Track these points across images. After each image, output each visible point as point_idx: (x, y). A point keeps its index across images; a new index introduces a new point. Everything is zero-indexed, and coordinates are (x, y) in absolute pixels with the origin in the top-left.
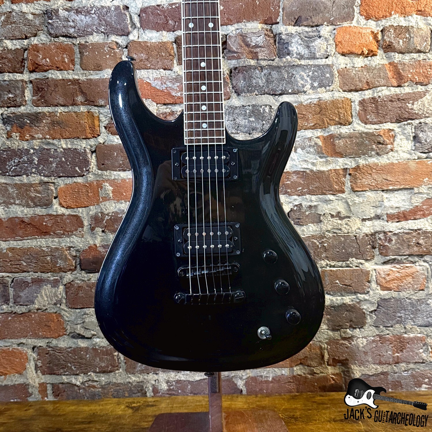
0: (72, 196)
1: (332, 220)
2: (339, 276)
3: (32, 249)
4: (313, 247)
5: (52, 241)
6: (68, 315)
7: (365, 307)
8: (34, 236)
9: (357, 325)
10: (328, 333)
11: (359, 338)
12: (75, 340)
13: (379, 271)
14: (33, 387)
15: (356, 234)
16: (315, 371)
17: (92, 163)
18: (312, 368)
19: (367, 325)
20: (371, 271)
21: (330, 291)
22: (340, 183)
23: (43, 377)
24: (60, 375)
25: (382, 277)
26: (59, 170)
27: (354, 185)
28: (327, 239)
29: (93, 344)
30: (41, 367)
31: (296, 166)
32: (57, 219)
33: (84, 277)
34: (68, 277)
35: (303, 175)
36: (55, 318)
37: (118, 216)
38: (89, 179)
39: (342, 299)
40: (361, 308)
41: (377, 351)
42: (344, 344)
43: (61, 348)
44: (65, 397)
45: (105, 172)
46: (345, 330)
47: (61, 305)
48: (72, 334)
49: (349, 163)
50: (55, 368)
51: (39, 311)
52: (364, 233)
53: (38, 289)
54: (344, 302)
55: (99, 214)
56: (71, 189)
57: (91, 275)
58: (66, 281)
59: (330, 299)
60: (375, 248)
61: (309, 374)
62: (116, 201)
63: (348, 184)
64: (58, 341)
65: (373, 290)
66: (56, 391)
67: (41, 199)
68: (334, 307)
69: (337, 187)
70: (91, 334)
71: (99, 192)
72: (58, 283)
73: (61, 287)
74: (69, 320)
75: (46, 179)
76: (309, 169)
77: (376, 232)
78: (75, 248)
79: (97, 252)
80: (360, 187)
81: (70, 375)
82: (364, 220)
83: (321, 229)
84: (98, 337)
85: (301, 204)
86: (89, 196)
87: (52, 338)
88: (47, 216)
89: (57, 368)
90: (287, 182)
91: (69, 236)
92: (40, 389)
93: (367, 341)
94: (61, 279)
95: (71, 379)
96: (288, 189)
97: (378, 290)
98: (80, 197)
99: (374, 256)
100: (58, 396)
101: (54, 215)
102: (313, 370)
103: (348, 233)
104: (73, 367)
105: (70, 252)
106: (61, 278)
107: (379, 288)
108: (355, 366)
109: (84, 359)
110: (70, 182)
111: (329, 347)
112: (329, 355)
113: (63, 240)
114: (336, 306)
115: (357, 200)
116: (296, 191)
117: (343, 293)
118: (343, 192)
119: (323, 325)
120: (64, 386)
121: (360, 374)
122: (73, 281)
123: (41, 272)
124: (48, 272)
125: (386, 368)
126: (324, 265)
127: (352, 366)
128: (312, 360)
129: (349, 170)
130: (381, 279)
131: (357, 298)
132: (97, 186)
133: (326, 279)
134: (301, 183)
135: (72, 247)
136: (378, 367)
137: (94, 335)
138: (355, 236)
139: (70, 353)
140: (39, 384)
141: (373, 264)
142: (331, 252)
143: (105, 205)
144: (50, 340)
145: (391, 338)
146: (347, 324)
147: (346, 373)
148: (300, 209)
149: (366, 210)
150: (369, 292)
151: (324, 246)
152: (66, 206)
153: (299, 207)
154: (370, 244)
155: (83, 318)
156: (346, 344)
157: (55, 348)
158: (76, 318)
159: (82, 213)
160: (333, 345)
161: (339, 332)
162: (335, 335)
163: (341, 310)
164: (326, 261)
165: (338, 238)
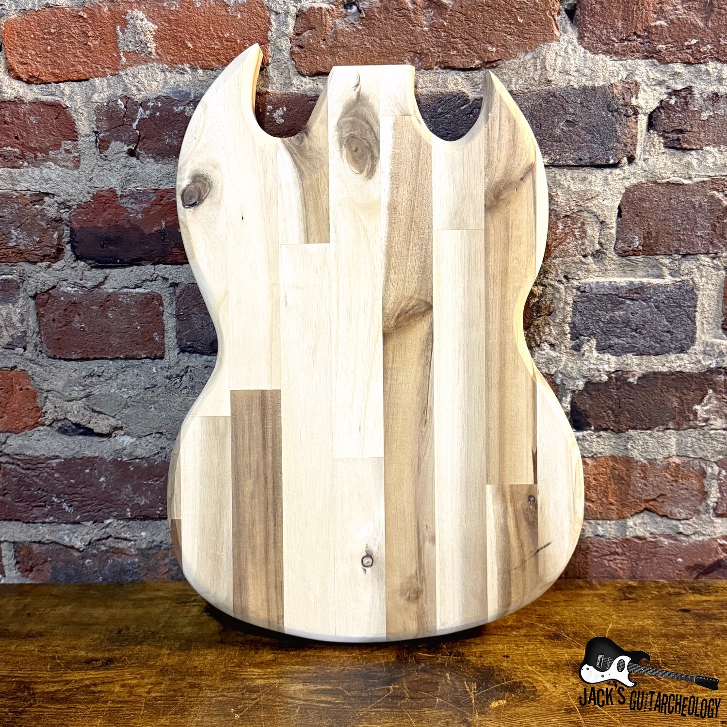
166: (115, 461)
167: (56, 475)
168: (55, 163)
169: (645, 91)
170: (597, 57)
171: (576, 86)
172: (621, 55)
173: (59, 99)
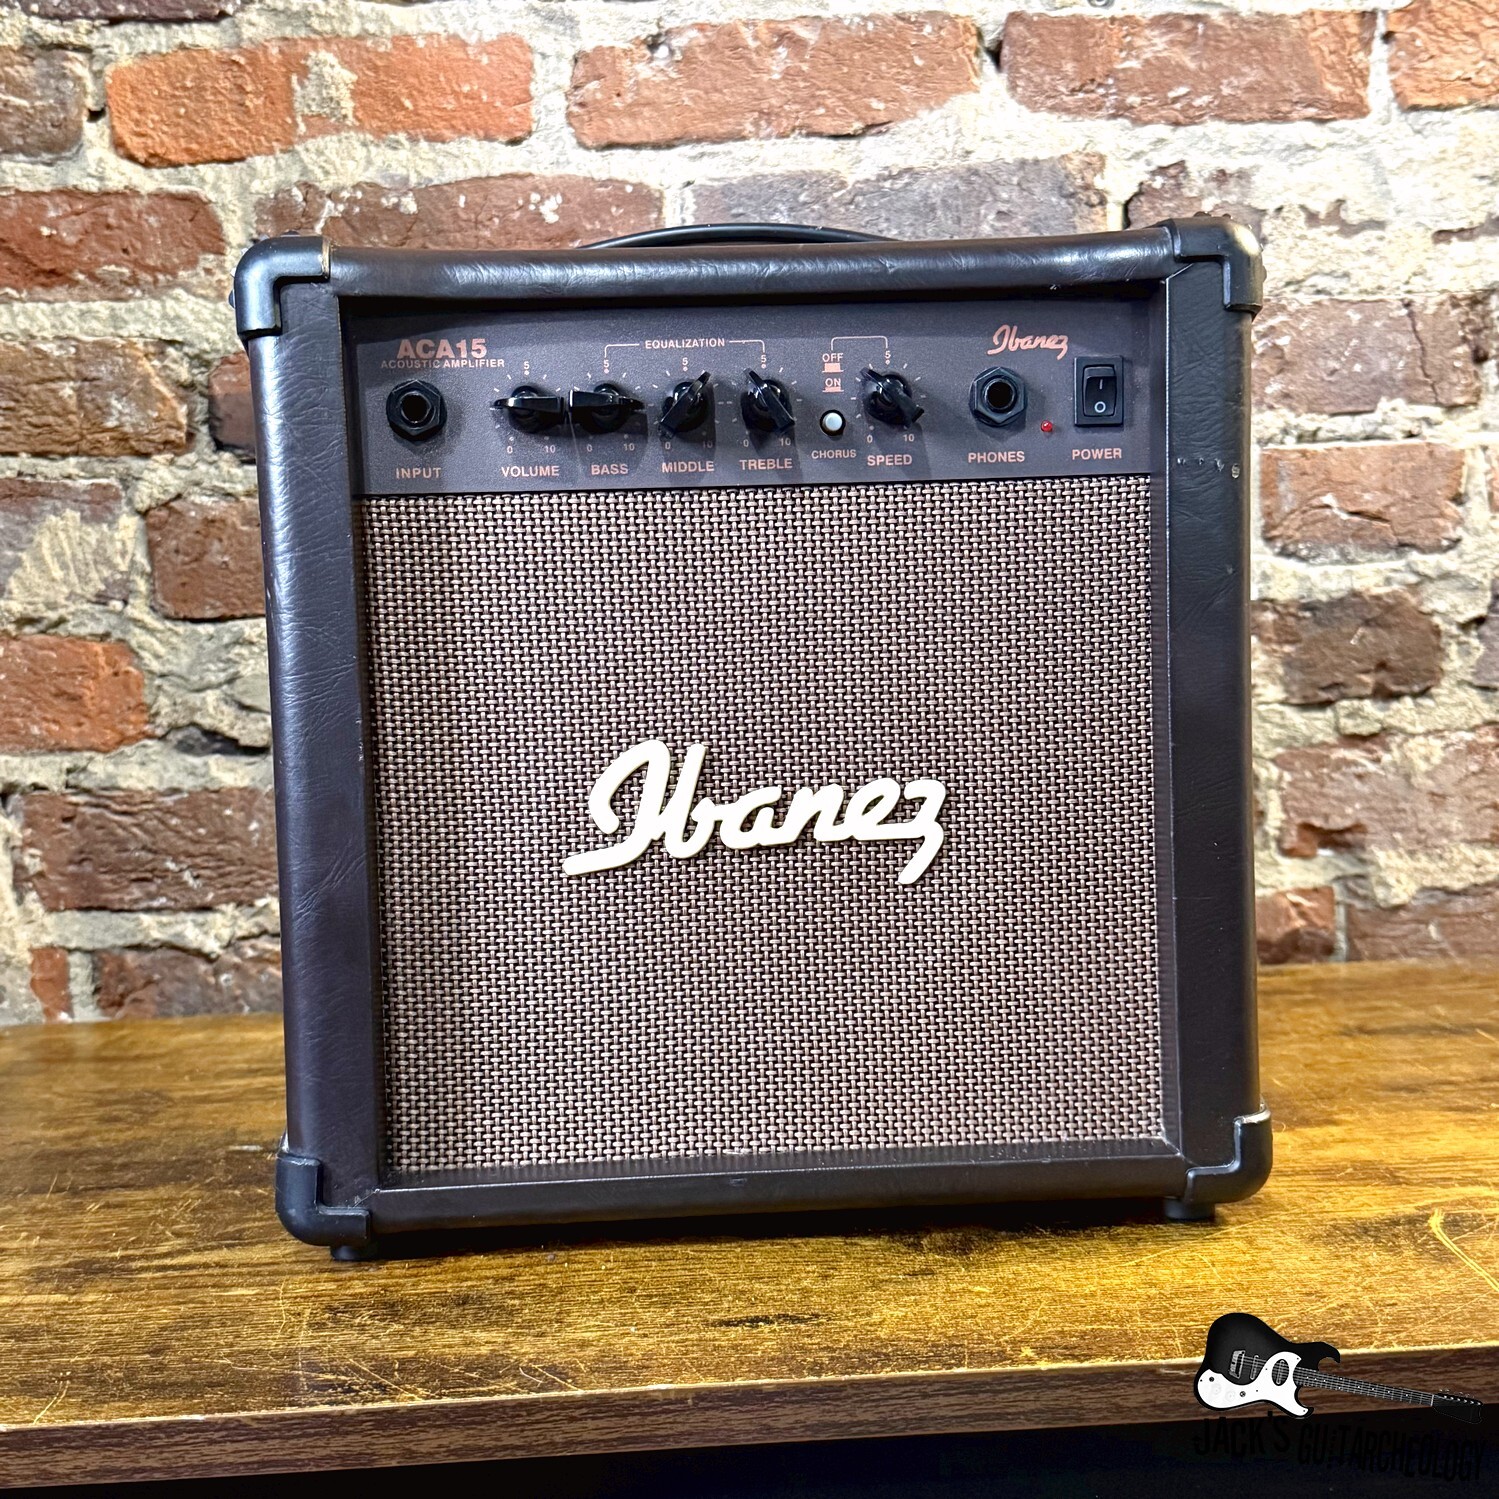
0: (171, 110)
1: (1309, 234)
2: (1336, 477)
5: (83, 314)
6: (162, 650)
7: (1441, 606)
9: (1406, 683)
10: (1283, 716)
11: (1413, 735)
12: (194, 761)
14: (8, 963)
15: (1410, 296)
19: (1445, 683)
20: (1467, 453)
21: (1297, 542)
22: (1350, 71)
23: (50, 920)
24: (130, 911)
27: (1406, 83)
28: (1291, 315)
30: (41, 875)
32: (104, 209)
33: (231, 480)
34: (158, 477)
35: (1193, 31)
36: (102, 661)
37: (378, 205)
38: (248, 33)
39: (1348, 573)
41: (1484, 791)
42: (1349, 763)
43: (131, 793)
44: (152, 1008)
46: (1356, 703)
47: (126, 602)
48: (180, 735)
50: (105, 880)
51: (28, 628)
52: (1443, 292)
53: (20, 528)
54: (1358, 586)
55: (296, 191)
56: (167, 75)
58: (151, 496)
59: (1295, 575)
60: (1486, 358)
62: (370, 137)
63: (1382, 79)
64: (116, 764)
65: (1477, 534)
66: (112, 982)
67: (31, 120)
68: (1310, 607)
69: (1335, 90)
71: (292, 91)
72: (111, 504)
73: (129, 526)
74: (165, 669)
75: (52, 31)
77: (1491, 290)
78: (186, 349)
80: (1431, 90)
81: (174, 911)
82: (1442, 236)
85: (1181, 165)
86: (247, 112)
87: (91, 748)
88: (58, 198)
89: (113, 882)
90: (1127, 64)
91: (156, 291)
92: (38, 975)
93: (1444, 749)
94: (126, 488)
95: (178, 928)
96: (1131, 94)
98: (208, 115)
99: (1478, 393)
100: (120, 1004)
101: (89, 194)
103: (1379, 289)
104: (187, 876)
105: (165, 367)
106: (128, 480)
108: (1392, 853)
109: (236, 838)
110: (159, 44)
111: (1287, 777)
112: (1286, 810)
114: (1320, 601)
116: (1166, 102)
117: (1352, 550)
118: (1358, 109)
119: (1264, 686)
120: (147, 958)
121: (1413, 886)
122: (179, 496)
123: (35, 454)
124: (65, 456)
126: (1273, 431)
127: (1382, 856)
129: (1387, 19)
131: (1410, 568)
132: (282, 64)
133: (1282, 487)
134: (1184, 68)
135: (172, 343)
136: (1489, 856)
138: (1408, 305)
139: (174, 814)
140: (31, 950)
141: (1475, 425)
142: (1306, 373)
143: (320, 153)
144: (81, 759)
146: (1366, 678)
147: (1351, 884)
148: (1179, 186)
149: (1452, 195)
150: (1458, 541)
151: (1275, 347)
152: (141, 155)
153: (1174, 177)
154: (1464, 339)
155: (229, 660)
156: (1355, 763)
157: (102, 795)
158: (196, 662)
159: (216, 188)
160: (1304, 767)
161: (1329, 713)
162: (1317, 725)
163: (1339, 619)
164: (1284, 411)
165: (1335, 313)
167: (174, 822)
168: (187, 290)
169: (1114, 168)
170: (1038, 118)
171: (1010, 160)
173: (195, 189)
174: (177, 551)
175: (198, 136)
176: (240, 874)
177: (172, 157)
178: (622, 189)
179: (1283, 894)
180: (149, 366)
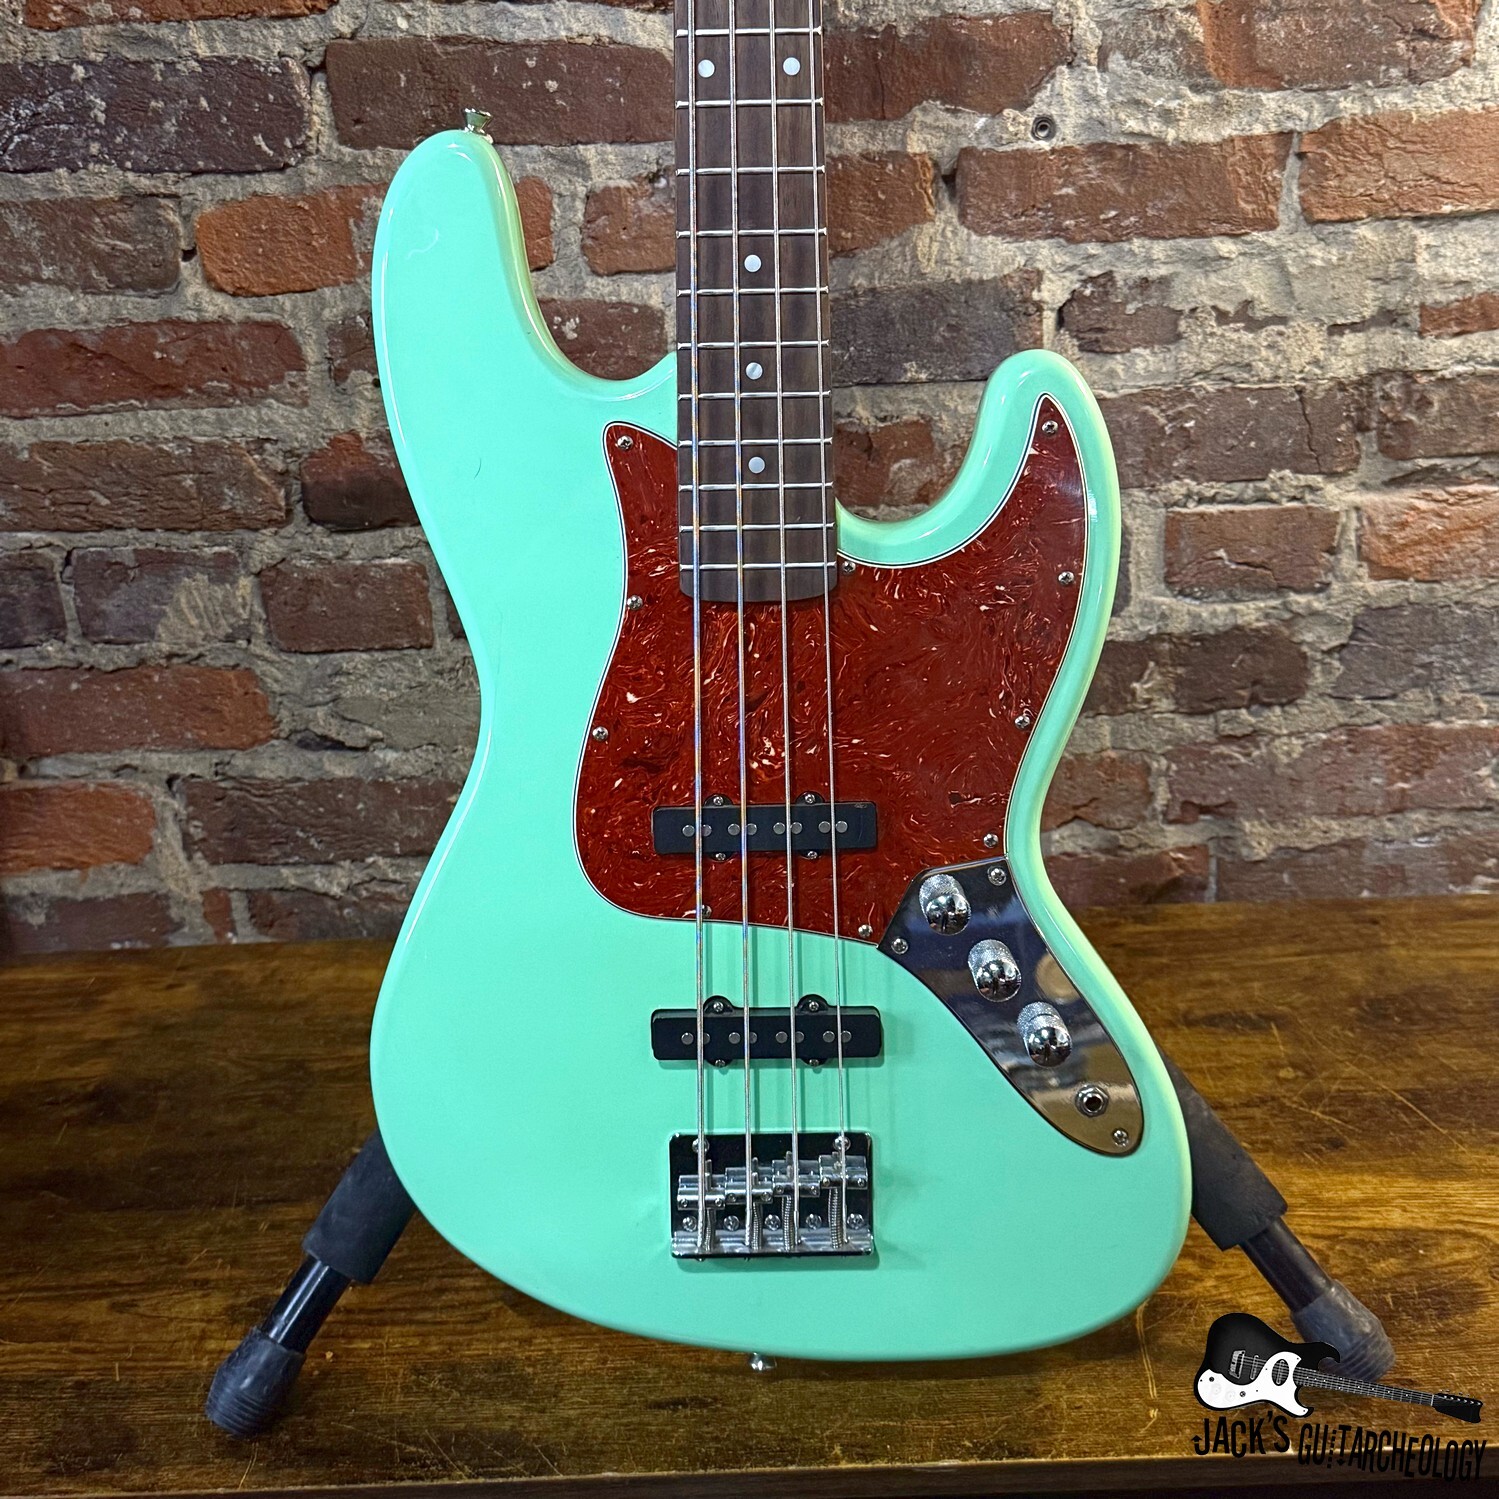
0: (251, 249)
1: (1218, 331)
2: (1228, 535)
3: (122, 447)
4: (1142, 432)
5: (194, 419)
7: (1309, 637)
8: (123, 399)
9: (1276, 695)
10: (1173, 721)
11: (1279, 736)
12: (311, 756)
13: (1371, 512)
14: (185, 902)
15: (1303, 384)
16: (1122, 843)
17: (315, 118)
18: (1113, 833)
19: (1308, 695)
20: (1343, 514)
21: (1192, 587)
22: (1264, 189)
23: (214, 871)
24: (273, 865)
25: (1377, 536)
26: (192, 147)
27: (1313, 199)
28: (1197, 402)
29: (375, 770)
30: (203, 840)
31: (1102, 123)
32: (204, 336)
33: (324, 547)
34: (267, 546)
35: (1124, 161)
36: (235, 684)
38: (310, 182)
39: (1234, 611)
40: (1295, 639)
41: (1334, 778)
42: (1226, 757)
43: (265, 784)
44: (294, 931)
45: (367, 152)
46: (1233, 712)
47: (249, 641)
48: (299, 736)
49: (1302, 111)
50: (252, 843)
51: (175, 661)
52: (1332, 379)
53: (162, 588)
54: (1240, 622)
55: (360, 320)
56: (245, 220)
57: (349, 539)
58: (261, 561)
59: (1189, 613)
60: (1368, 429)
61: (1100, 850)
63: (1291, 195)
64: (252, 759)
65: (1344, 580)
66: (263, 911)
67: (135, 260)
68: (1201, 638)
69: (1248, 208)
70: (366, 737)
71: (350, 232)
72: (231, 568)
73: (246, 583)
74: (284, 690)
75: (144, 183)
76: (1149, 136)
77: (1373, 375)
78: (280, 445)
79: (363, 459)
80: (1336, 206)
81: (306, 864)
82: (1336, 329)
83: (1178, 366)
84: (391, 747)
85: (1109, 275)
86: (314, 250)
87: (233, 748)
88: (165, 327)
89: (258, 845)
90: (1064, 191)
91: (253, 401)
92: (209, 909)
93: (1303, 746)
94: (241, 553)
95: (310, 877)
96: (1067, 217)
97: (1360, 578)
98: (281, 253)
99: (1357, 460)
100: (271, 925)
101: (190, 323)
102: (1116, 838)
103: (1276, 378)
104: (313, 841)
105: (264, 460)
106: (241, 548)
107: (1364, 571)
108: (1256, 823)
109: (346, 815)
110: (235, 191)
111: (1174, 767)
112: (1171, 792)
113: (232, 416)
114: (1208, 634)
115: (1319, 254)
116: (1096, 223)
117: (1238, 593)
118: (1270, 224)
119: (1160, 699)
120: (288, 896)
121: (1272, 846)
122: (283, 560)
123: (167, 530)
124: (191, 531)
125: (1359, 828)
126: (1177, 497)
127: (1247, 825)
128: (1114, 810)
129: (1301, 140)
130: (1374, 540)
131: (1286, 606)
132: (340, 209)
133: (1182, 544)
134: (1114, 194)
135: (268, 440)
136: (1334, 825)
137: (375, 740)
138: (1300, 391)
139: (299, 797)
140: (201, 893)
141: (1353, 487)
142: (1208, 449)
144: (225, 756)
145: (1387, 733)
146: (1243, 693)
147: (1222, 843)
148: (1107, 293)
149: (1347, 295)
150: (1328, 585)
151: (1183, 428)
152: (229, 289)
153: (1104, 286)
154: (1348, 417)
155: (331, 686)
156: (1231, 757)
157: (244, 782)
158: (309, 686)
159: (293, 316)
160: (1188, 760)
161: (1211, 720)
162: (1199, 729)
163: (1224, 648)
164: (1187, 481)
165: (1237, 399)
166: (375, 783)
167: (300, 802)
168: (277, 400)
169: (1050, 280)
170: (985, 241)
171: (958, 281)
172: (1017, 235)
173: (277, 317)
174: (286, 603)
175: (276, 271)
176: (354, 839)
177: (255, 290)
178: (630, 311)
179: (1167, 853)
180: (253, 460)
